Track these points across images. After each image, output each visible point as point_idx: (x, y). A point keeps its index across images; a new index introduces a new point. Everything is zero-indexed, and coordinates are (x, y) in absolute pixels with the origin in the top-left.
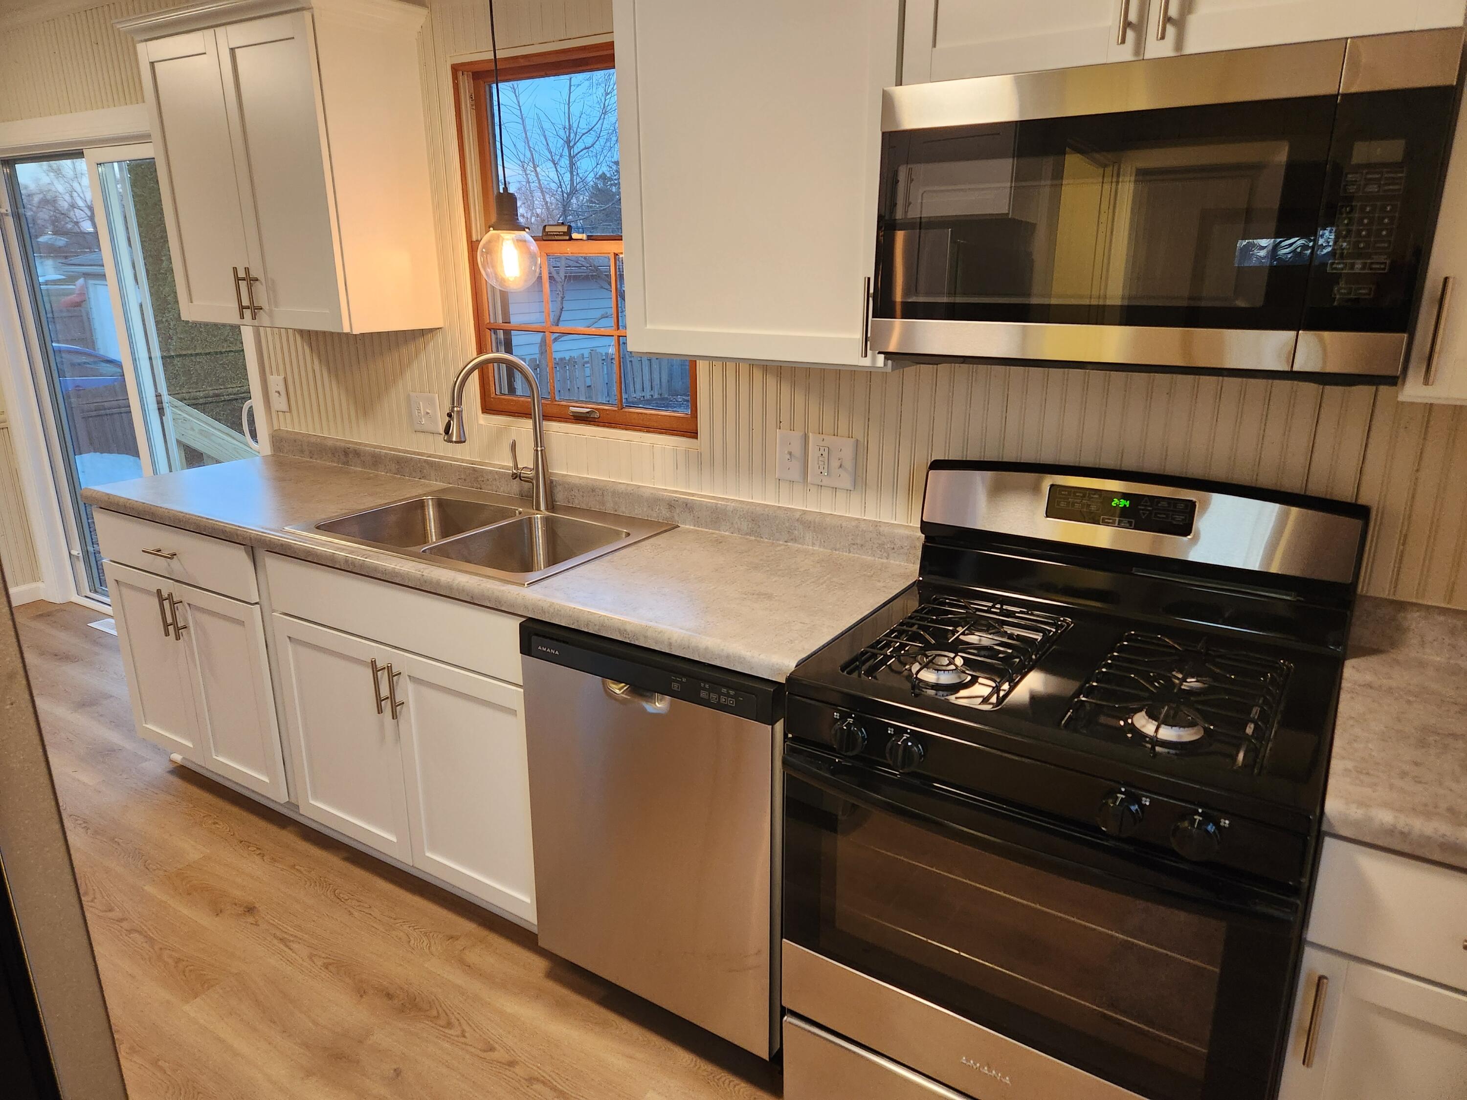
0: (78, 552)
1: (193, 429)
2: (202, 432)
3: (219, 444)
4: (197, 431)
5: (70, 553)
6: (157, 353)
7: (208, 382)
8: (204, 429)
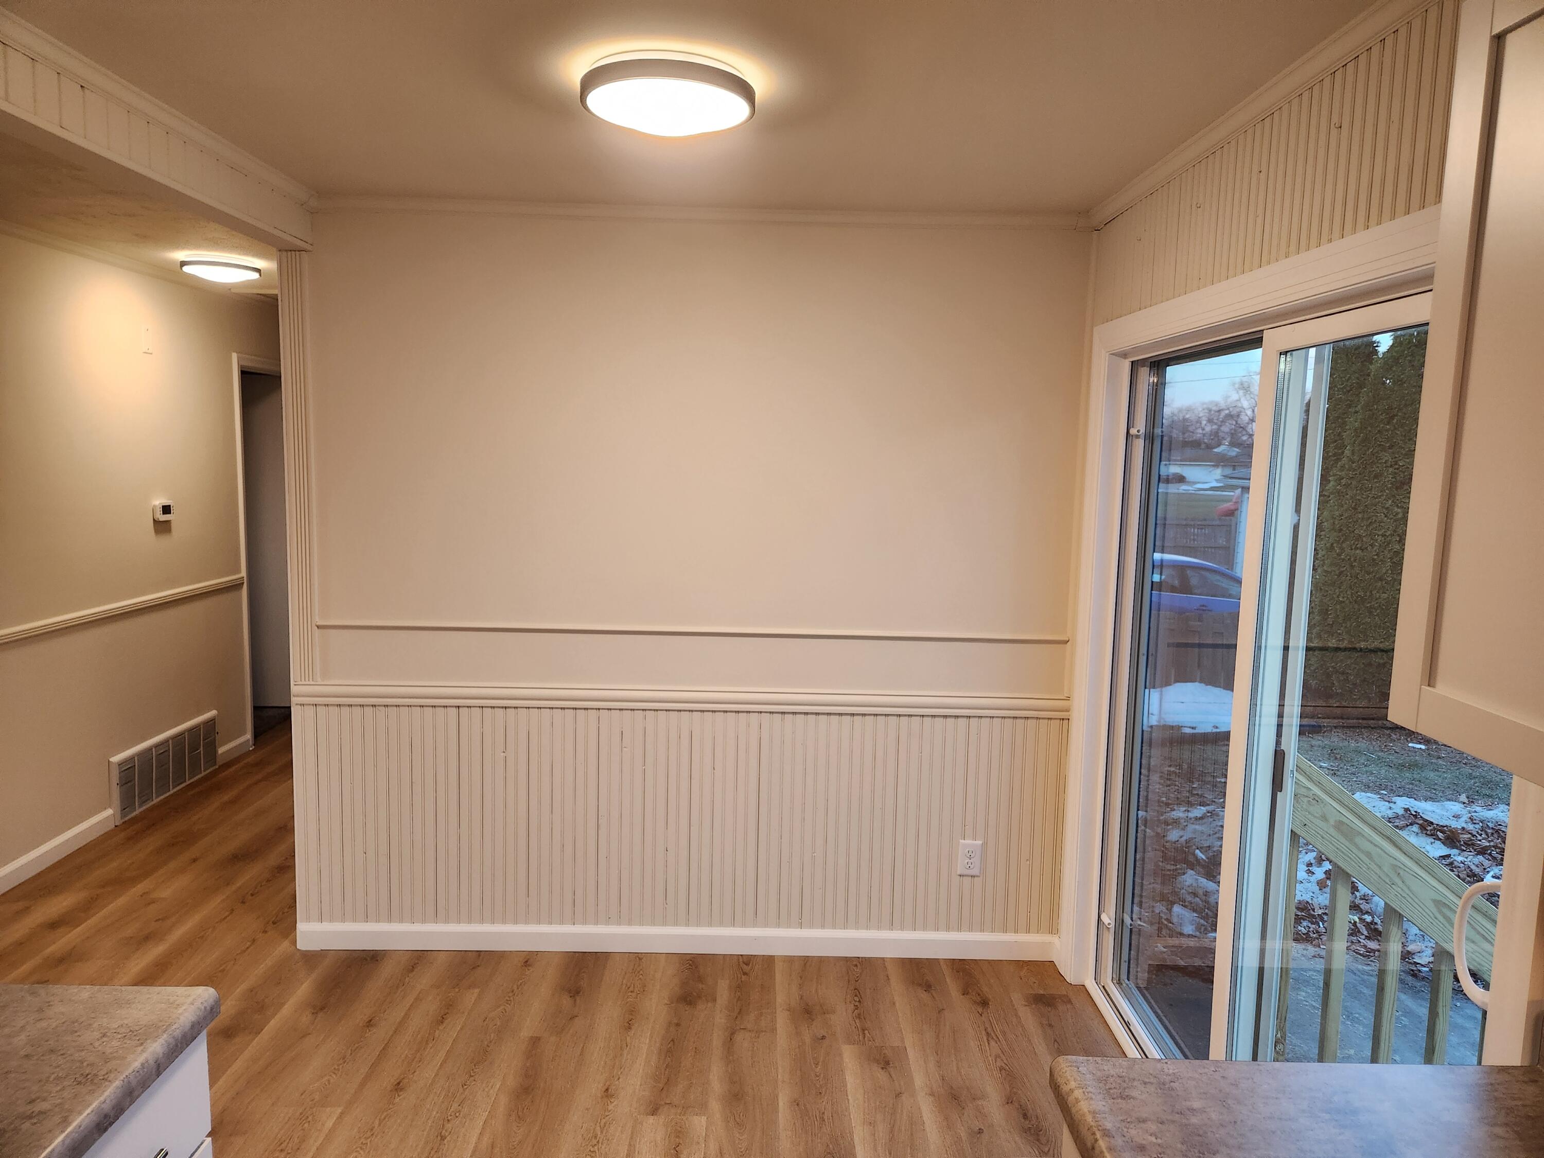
0: (1110, 922)
1: (1324, 818)
2: (1340, 826)
3: (1369, 855)
4: (1332, 822)
5: (1099, 917)
6: (1299, 640)
7: (1346, 627)
8: (1345, 820)
